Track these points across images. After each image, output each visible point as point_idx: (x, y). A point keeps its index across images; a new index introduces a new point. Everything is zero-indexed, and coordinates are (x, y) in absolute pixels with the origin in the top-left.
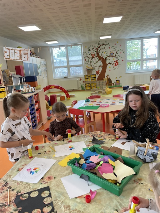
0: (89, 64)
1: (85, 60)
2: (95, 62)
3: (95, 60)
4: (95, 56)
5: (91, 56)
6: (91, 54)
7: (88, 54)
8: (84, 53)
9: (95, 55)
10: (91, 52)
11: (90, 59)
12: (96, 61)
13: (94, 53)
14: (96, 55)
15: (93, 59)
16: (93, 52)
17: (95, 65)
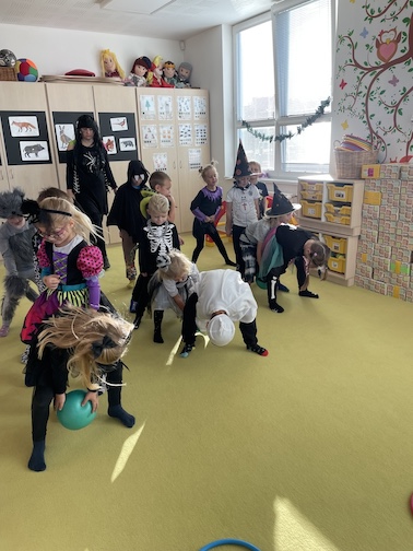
0: (359, 108)
1: (343, 85)
2: (392, 95)
3: (394, 81)
4: (398, 55)
5: (373, 60)
6: (378, 45)
7: (361, 42)
8: (341, 39)
9: (401, 46)
10: (376, 27)
11: (368, 79)
12: (400, 86)
13: (391, 36)
14: (404, 45)
15: (387, 75)
16: (387, 26)
17: (388, 121)
